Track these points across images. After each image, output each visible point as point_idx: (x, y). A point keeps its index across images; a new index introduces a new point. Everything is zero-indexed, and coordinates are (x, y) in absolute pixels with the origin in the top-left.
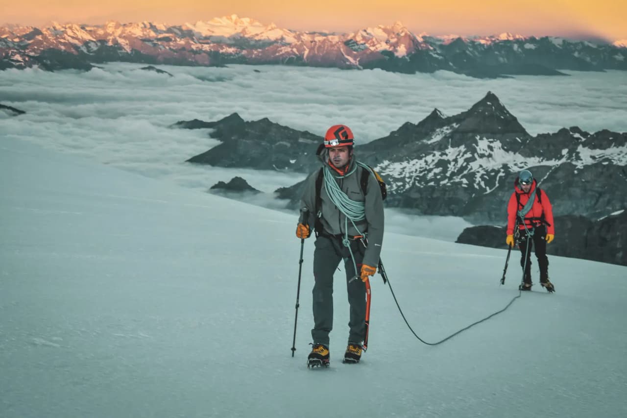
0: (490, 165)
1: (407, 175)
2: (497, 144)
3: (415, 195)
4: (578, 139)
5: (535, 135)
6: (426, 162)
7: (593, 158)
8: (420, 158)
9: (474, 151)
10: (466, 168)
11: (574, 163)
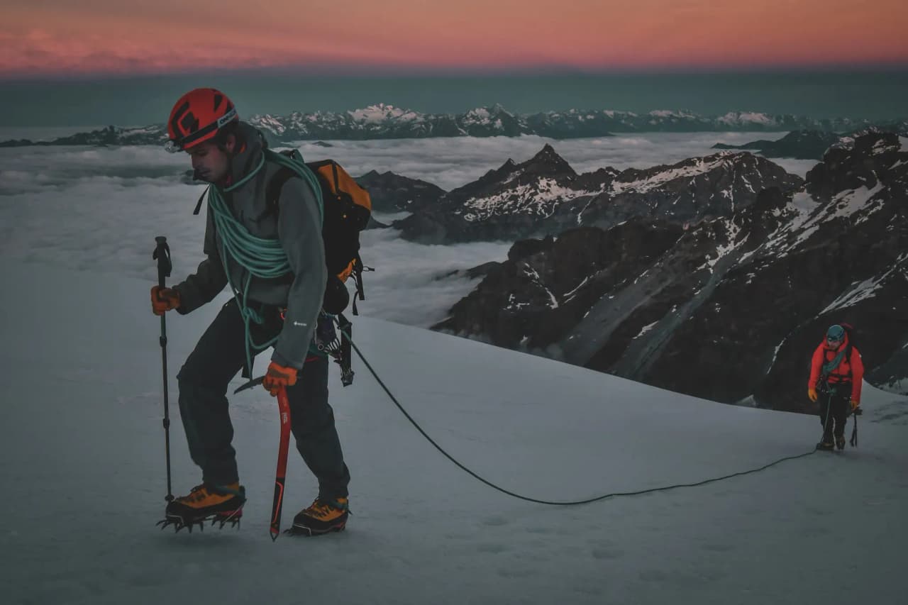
0: (549, 197)
1: (489, 207)
2: (554, 182)
3: (494, 222)
4: (612, 175)
5: (580, 174)
6: (502, 197)
7: (623, 188)
8: (498, 195)
9: (536, 188)
10: (531, 200)
11: (609, 193)
